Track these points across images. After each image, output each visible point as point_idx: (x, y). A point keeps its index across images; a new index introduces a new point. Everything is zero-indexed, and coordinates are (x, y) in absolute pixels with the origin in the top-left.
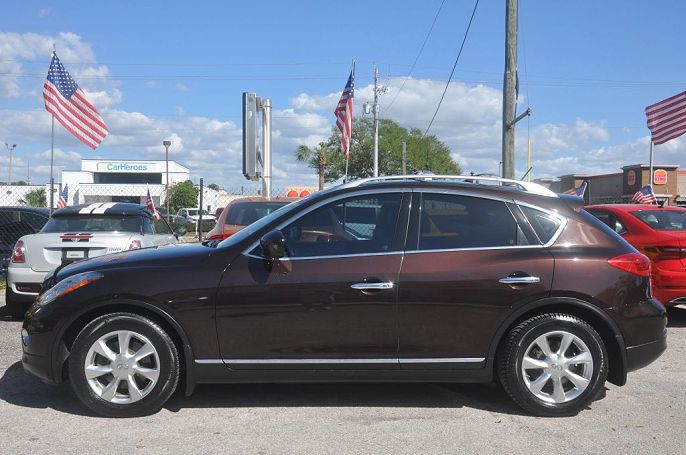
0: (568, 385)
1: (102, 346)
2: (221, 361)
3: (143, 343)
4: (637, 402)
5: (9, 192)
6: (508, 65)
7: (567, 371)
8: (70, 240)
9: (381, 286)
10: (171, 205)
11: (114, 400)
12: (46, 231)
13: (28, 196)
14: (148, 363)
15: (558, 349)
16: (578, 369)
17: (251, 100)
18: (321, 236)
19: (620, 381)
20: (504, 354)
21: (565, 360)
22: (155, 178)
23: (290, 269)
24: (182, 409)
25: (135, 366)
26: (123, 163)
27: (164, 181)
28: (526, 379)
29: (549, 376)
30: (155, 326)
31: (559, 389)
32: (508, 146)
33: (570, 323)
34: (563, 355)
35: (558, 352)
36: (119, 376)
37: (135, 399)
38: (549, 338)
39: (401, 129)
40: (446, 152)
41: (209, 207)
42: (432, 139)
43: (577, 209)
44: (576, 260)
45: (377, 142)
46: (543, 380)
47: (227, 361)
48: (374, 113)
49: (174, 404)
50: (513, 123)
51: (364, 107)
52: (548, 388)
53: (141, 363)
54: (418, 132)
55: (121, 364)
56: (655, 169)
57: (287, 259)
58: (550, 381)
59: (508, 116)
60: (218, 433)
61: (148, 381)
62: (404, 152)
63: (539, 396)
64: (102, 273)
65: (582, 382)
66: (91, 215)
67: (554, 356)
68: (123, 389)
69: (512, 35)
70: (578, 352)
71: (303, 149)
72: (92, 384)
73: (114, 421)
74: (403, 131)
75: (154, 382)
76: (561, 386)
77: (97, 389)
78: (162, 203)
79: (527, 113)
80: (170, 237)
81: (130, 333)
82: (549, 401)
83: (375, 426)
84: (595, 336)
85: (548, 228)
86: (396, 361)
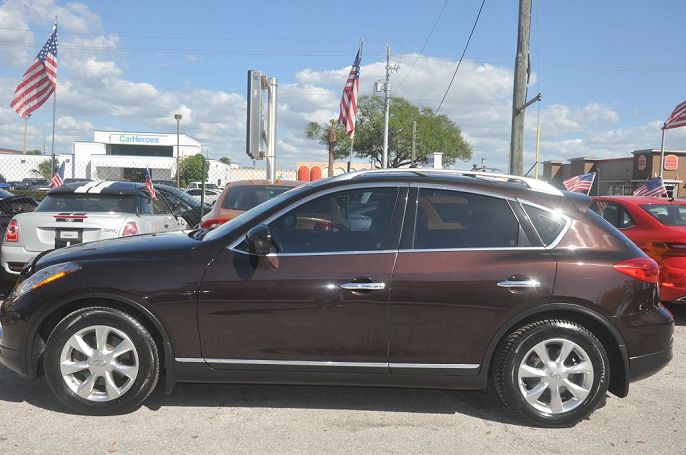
0: (566, 395)
1: (78, 341)
2: (201, 360)
3: (122, 339)
4: (639, 413)
5: (23, 162)
6: (520, 48)
7: (566, 381)
8: (64, 220)
9: (372, 286)
10: (181, 178)
11: (90, 398)
12: (41, 210)
13: (41, 166)
14: (126, 359)
15: (557, 356)
16: (578, 379)
17: (256, 78)
18: (318, 223)
19: (621, 392)
20: (500, 361)
21: (565, 369)
22: (166, 151)
23: (277, 266)
24: (163, 407)
25: (113, 363)
26: (135, 135)
27: (175, 154)
28: (522, 388)
29: (546, 385)
30: (134, 322)
31: (556, 398)
32: (517, 131)
33: (571, 330)
34: (562, 363)
35: (557, 361)
36: (95, 373)
37: (112, 397)
38: (548, 346)
39: (413, 108)
40: (457, 131)
41: (219, 181)
42: (443, 118)
43: (584, 209)
44: (580, 264)
45: (387, 121)
46: (540, 390)
47: (209, 361)
48: (385, 91)
49: (154, 403)
50: (524, 107)
51: (376, 84)
52: (546, 397)
53: (120, 360)
54: (430, 111)
55: (98, 360)
56: (666, 154)
57: (275, 255)
58: (548, 391)
59: (518, 101)
60: (195, 437)
61: (126, 379)
62: (415, 131)
63: (536, 406)
64: (80, 264)
65: (581, 392)
66: (87, 195)
67: (552, 364)
68: (100, 385)
69: (525, 17)
70: (579, 361)
71: (314, 125)
72: (68, 380)
73: (90, 419)
74: (415, 109)
75: (132, 380)
76: (559, 396)
77: (73, 385)
78: (172, 176)
79: (538, 98)
80: (170, 217)
81: (107, 329)
82: (545, 411)
83: (361, 433)
84: (596, 344)
85: (551, 229)
86: (386, 365)
